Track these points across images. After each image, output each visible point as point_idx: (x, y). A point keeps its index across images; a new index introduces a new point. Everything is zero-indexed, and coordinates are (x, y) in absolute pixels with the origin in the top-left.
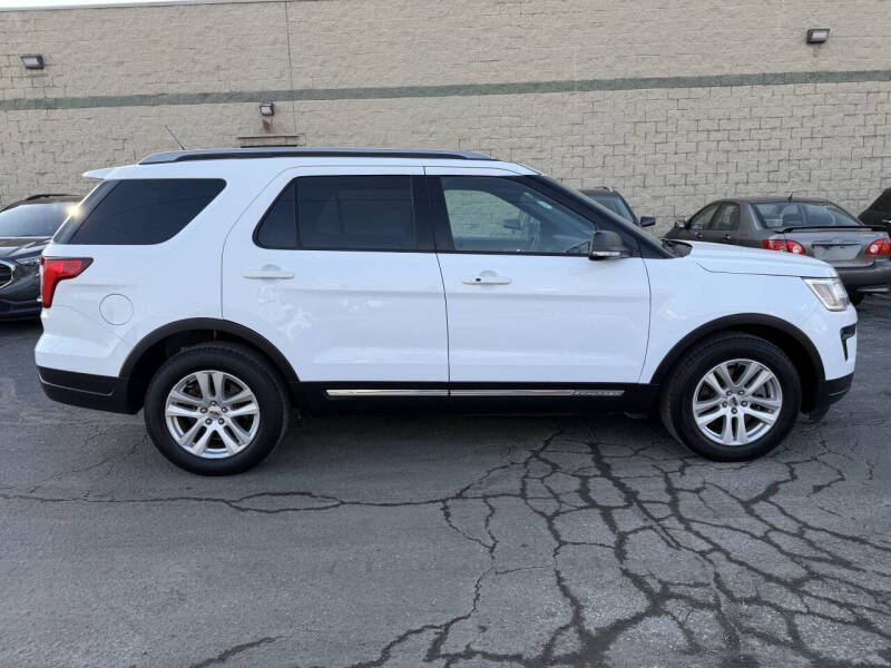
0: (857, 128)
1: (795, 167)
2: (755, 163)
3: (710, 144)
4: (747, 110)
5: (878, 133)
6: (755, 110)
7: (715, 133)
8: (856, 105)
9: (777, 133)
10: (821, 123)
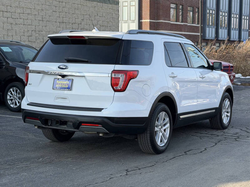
0: (57, 18)
1: (38, 35)
2: (23, 31)
3: (4, 19)
4: (18, 3)
5: (64, 21)
6: (21, 3)
7: (6, 13)
8: (56, 7)
9: (30, 17)
10: (45, 14)
